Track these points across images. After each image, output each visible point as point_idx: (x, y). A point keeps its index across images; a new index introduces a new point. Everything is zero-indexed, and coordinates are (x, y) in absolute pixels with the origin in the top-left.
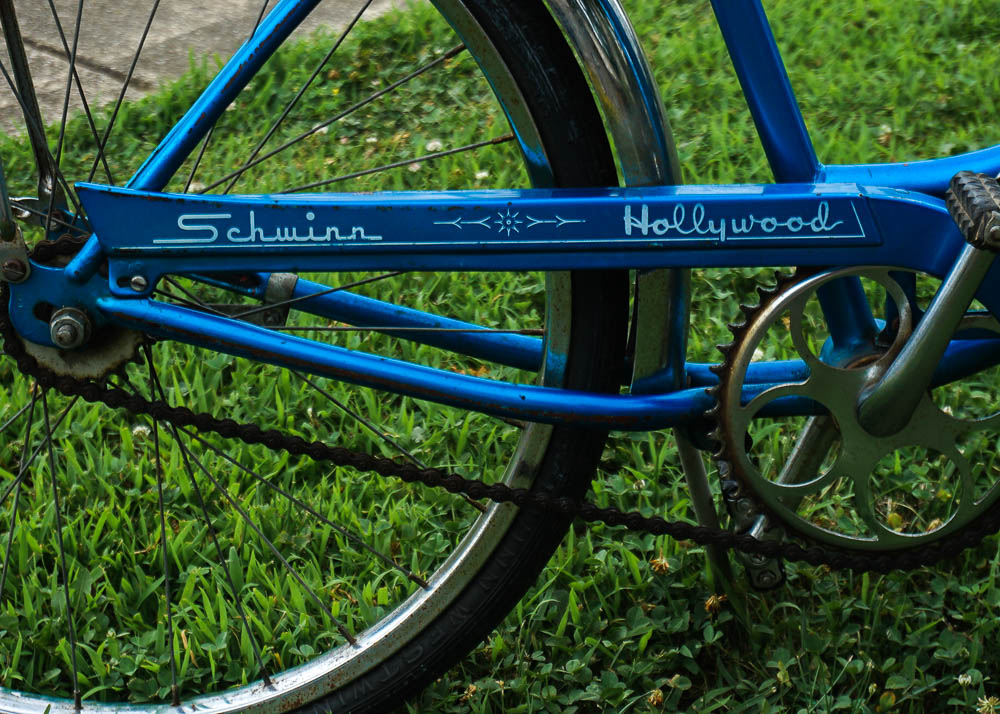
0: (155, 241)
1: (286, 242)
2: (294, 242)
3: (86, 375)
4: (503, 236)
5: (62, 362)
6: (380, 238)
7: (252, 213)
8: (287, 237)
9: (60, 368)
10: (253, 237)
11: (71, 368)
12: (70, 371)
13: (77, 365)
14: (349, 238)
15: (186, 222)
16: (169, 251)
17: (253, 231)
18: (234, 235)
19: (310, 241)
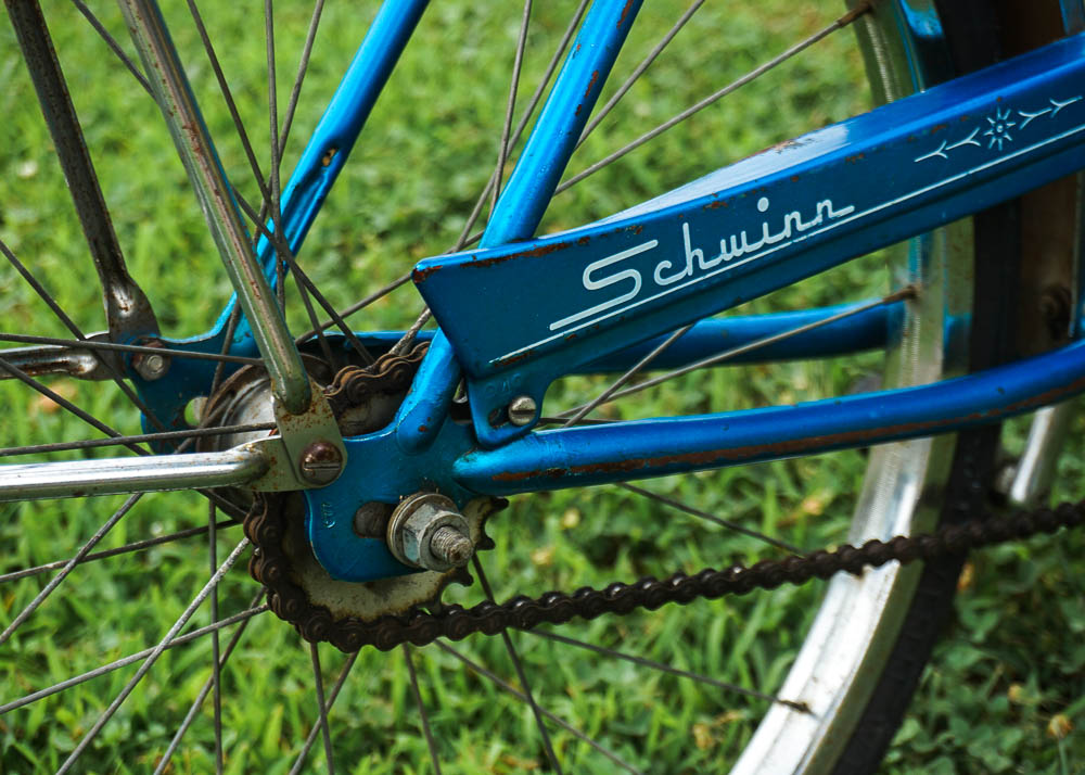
0: (553, 327)
1: (735, 259)
2: (745, 255)
3: (411, 602)
4: (996, 154)
5: (371, 596)
6: (851, 209)
7: (686, 226)
8: (736, 250)
9: (369, 607)
10: (689, 270)
11: (386, 600)
12: (383, 607)
13: (395, 592)
14: (814, 223)
15: (595, 276)
16: (574, 335)
17: (689, 256)
18: (665, 273)
19: (766, 246)
